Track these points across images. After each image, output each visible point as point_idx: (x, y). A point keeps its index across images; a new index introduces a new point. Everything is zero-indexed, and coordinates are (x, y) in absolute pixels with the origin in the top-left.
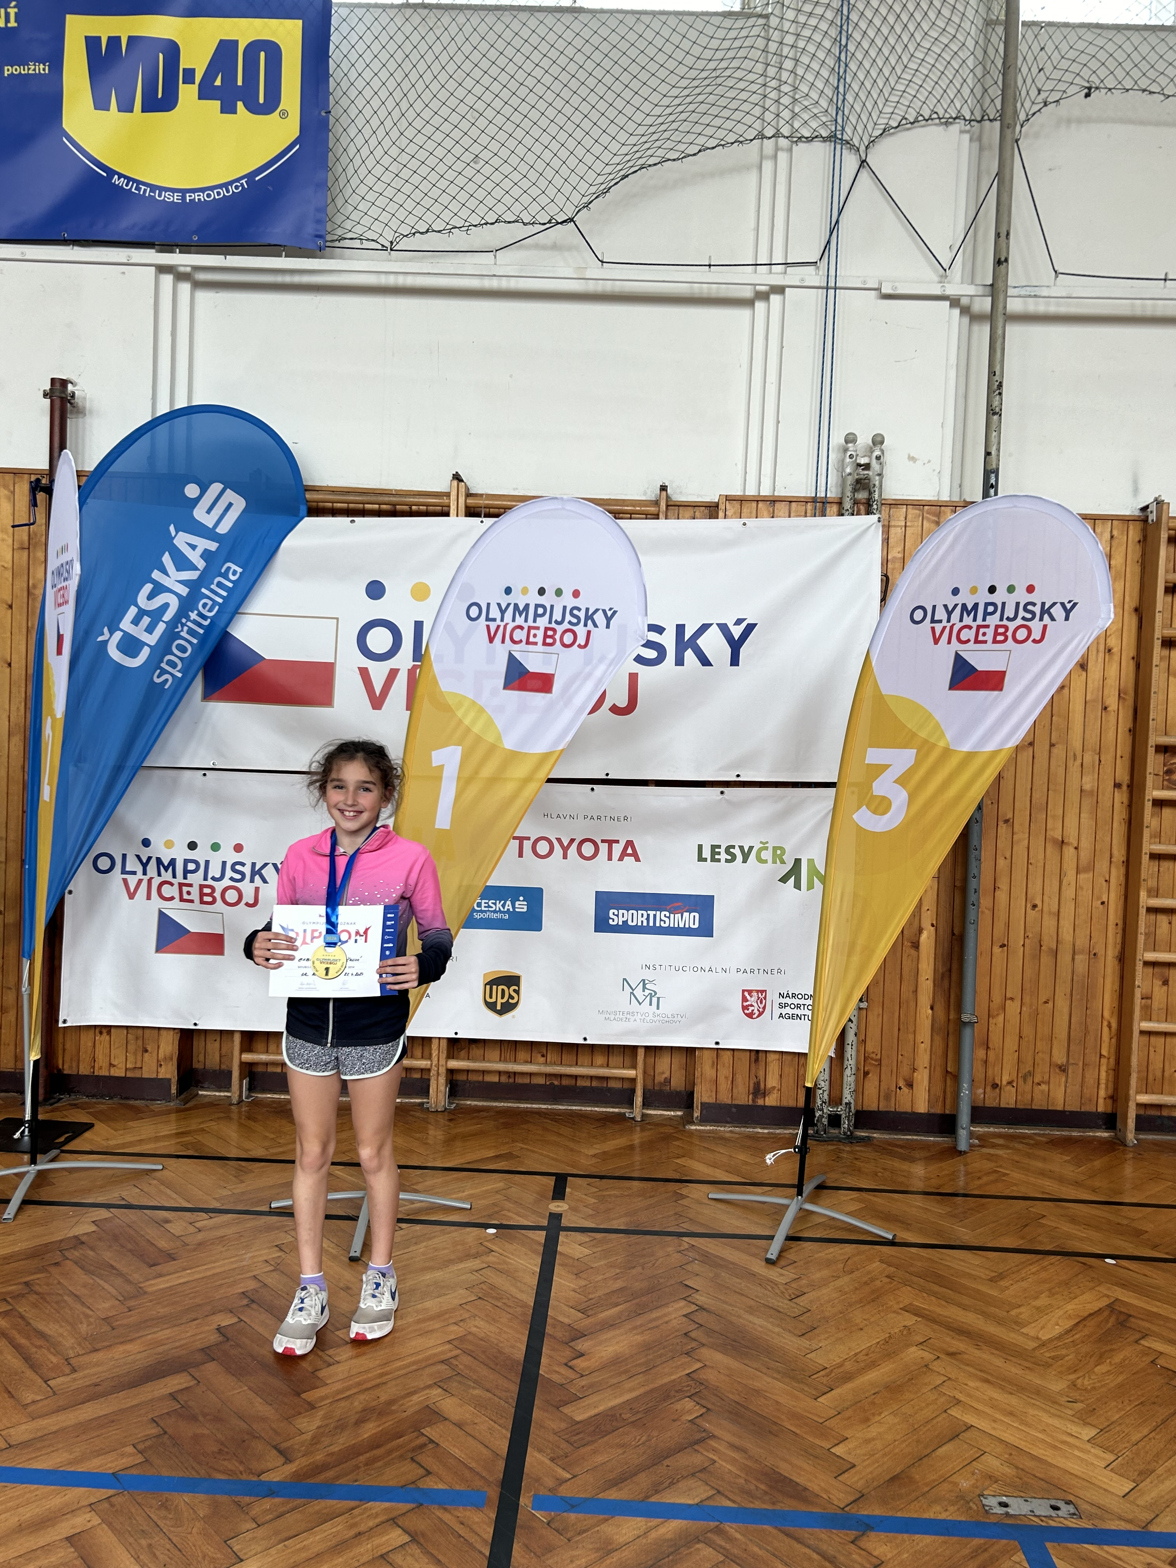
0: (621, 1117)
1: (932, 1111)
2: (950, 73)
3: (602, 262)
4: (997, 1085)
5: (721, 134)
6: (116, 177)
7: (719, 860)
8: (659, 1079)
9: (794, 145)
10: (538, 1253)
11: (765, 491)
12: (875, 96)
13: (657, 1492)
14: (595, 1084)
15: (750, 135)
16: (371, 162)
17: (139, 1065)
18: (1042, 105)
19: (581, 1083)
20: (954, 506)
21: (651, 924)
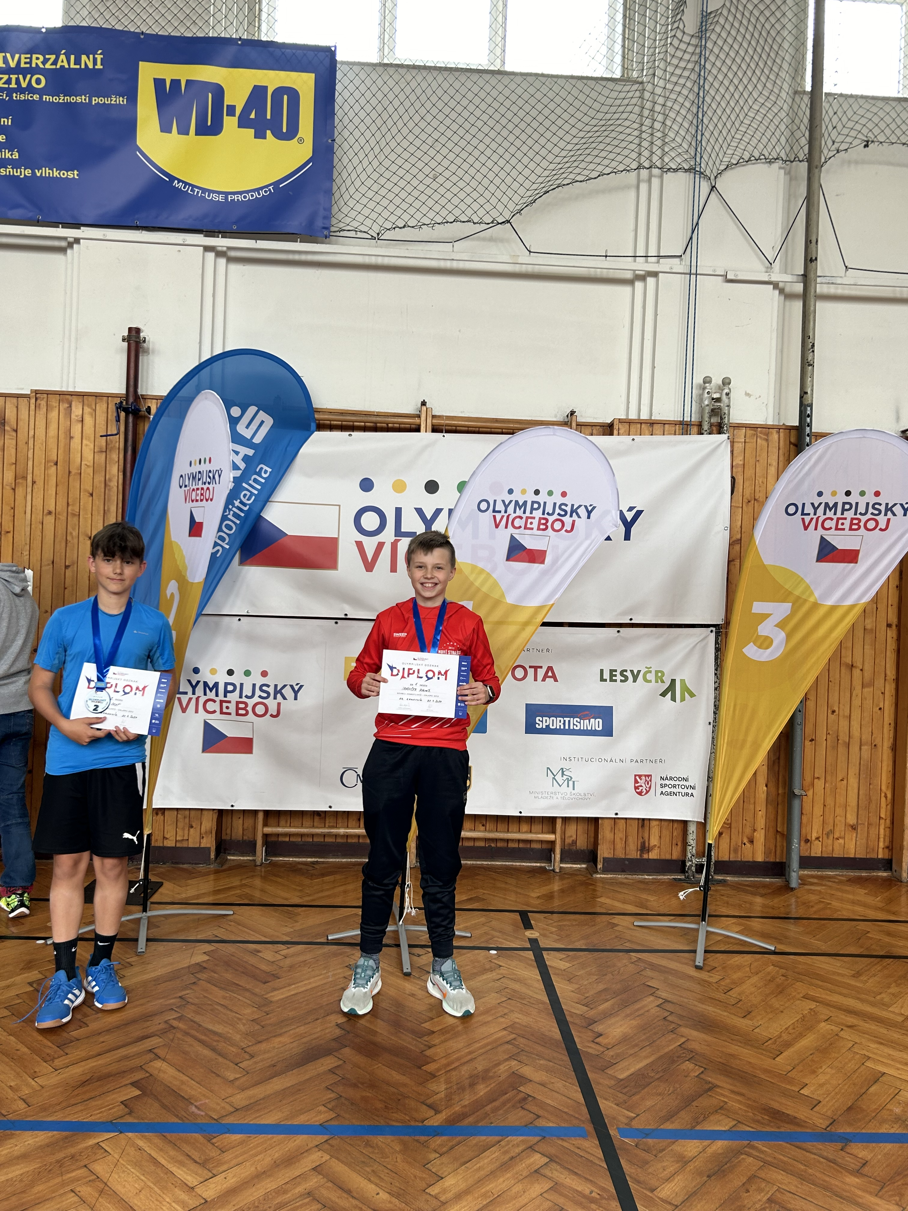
0: (543, 870)
1: (767, 860)
2: (772, 127)
3: (530, 252)
4: (809, 840)
5: (614, 164)
6: (176, 181)
7: (616, 681)
8: (568, 841)
9: (665, 174)
10: (534, 967)
11: (644, 416)
12: (721, 142)
13: (698, 1123)
14: (521, 845)
15: (634, 165)
16: (363, 176)
17: (186, 838)
18: (836, 152)
19: (511, 845)
20: (778, 428)
21: (567, 727)
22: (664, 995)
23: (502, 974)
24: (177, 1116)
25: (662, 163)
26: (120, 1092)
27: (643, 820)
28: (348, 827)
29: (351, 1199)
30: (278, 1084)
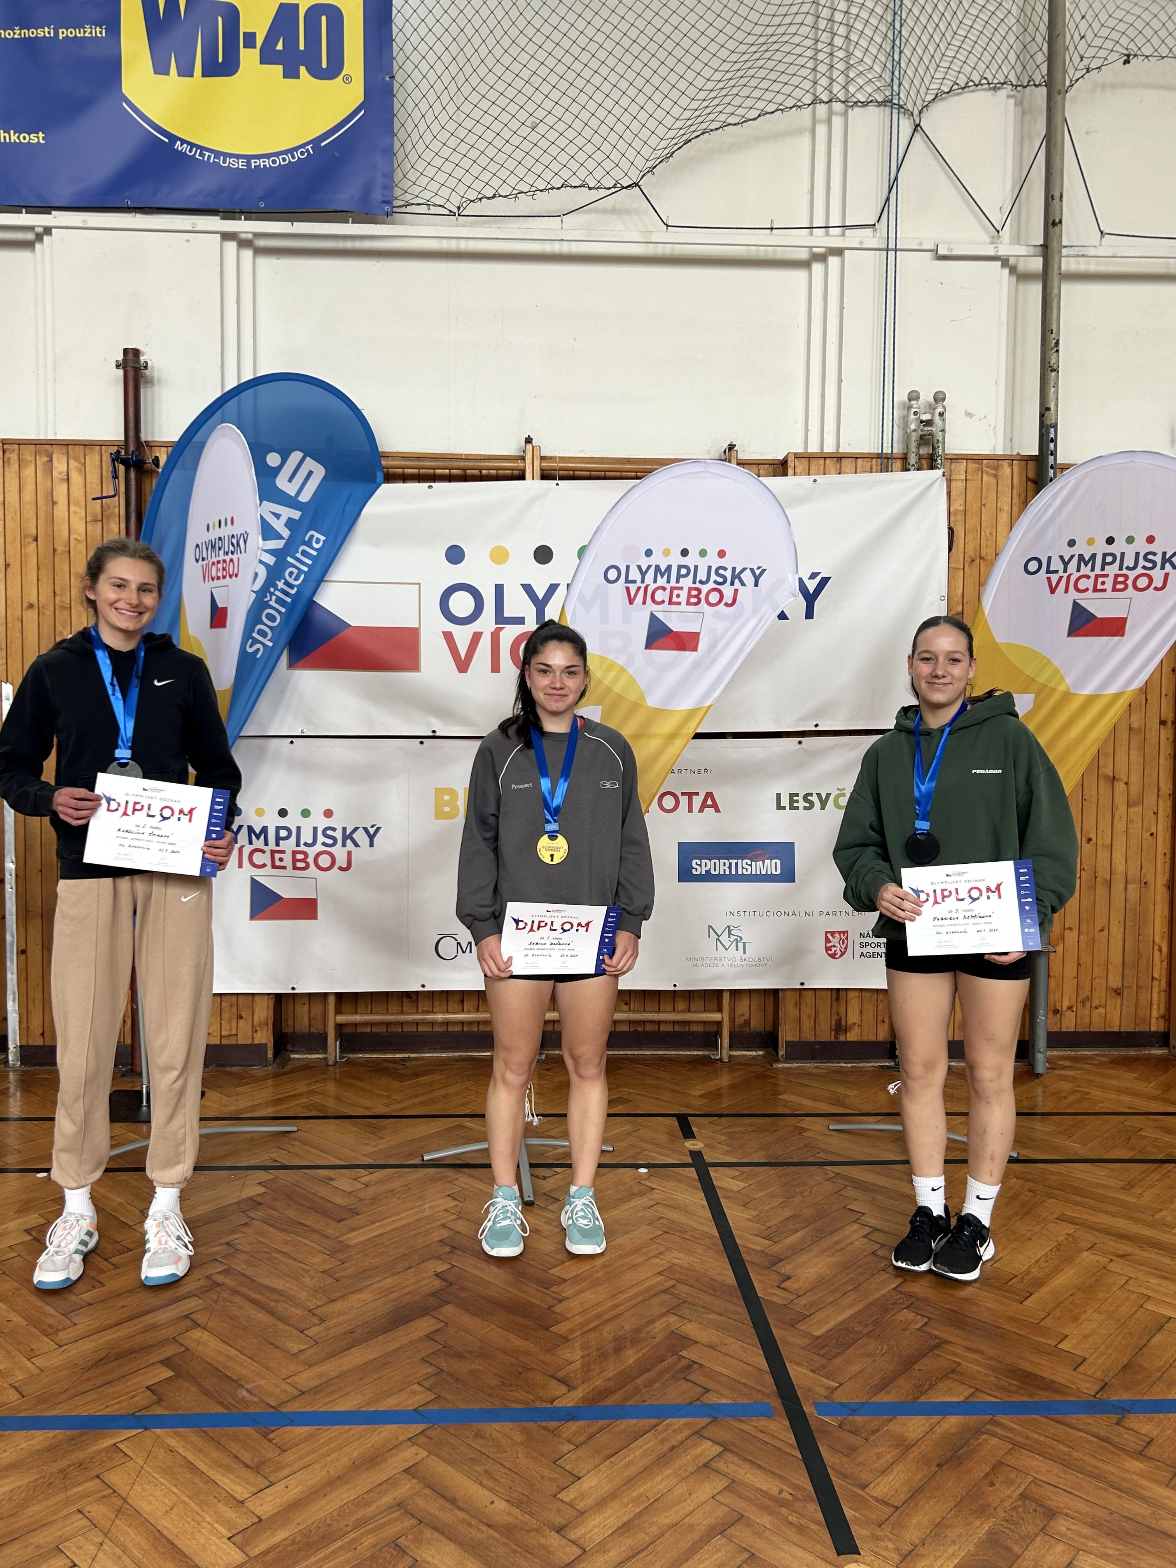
0: (706, 1061)
2: (997, 39)
3: (667, 226)
4: (1058, 1011)
5: (779, 98)
6: (179, 143)
7: (797, 808)
8: (739, 1021)
9: (850, 110)
10: (697, 1189)
11: (829, 448)
12: (927, 62)
13: (922, 1393)
14: (677, 1028)
15: (808, 99)
16: (436, 127)
17: (234, 1032)
18: (1085, 71)
19: (663, 1028)
20: (1011, 459)
21: (733, 872)
22: (872, 1222)
23: (654, 1200)
24: (221, 1404)
25: (846, 95)
26: (143, 1374)
27: (838, 990)
28: (447, 1012)
29: (456, 1511)
30: (357, 1357)
